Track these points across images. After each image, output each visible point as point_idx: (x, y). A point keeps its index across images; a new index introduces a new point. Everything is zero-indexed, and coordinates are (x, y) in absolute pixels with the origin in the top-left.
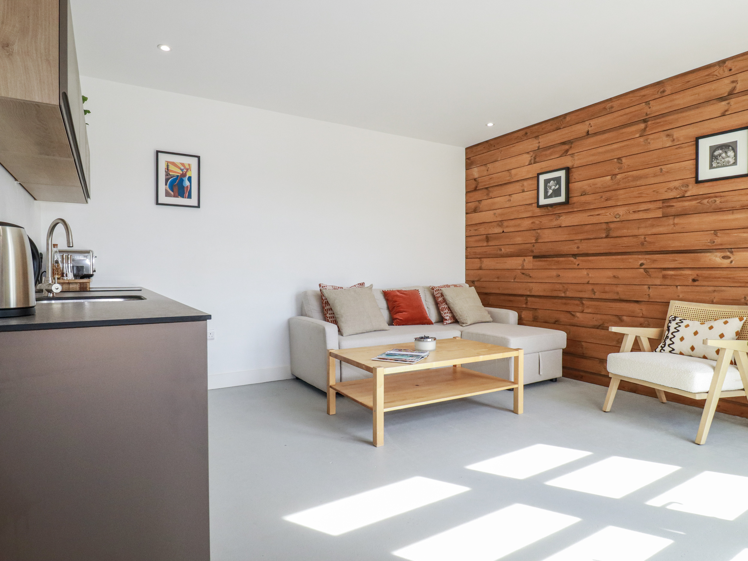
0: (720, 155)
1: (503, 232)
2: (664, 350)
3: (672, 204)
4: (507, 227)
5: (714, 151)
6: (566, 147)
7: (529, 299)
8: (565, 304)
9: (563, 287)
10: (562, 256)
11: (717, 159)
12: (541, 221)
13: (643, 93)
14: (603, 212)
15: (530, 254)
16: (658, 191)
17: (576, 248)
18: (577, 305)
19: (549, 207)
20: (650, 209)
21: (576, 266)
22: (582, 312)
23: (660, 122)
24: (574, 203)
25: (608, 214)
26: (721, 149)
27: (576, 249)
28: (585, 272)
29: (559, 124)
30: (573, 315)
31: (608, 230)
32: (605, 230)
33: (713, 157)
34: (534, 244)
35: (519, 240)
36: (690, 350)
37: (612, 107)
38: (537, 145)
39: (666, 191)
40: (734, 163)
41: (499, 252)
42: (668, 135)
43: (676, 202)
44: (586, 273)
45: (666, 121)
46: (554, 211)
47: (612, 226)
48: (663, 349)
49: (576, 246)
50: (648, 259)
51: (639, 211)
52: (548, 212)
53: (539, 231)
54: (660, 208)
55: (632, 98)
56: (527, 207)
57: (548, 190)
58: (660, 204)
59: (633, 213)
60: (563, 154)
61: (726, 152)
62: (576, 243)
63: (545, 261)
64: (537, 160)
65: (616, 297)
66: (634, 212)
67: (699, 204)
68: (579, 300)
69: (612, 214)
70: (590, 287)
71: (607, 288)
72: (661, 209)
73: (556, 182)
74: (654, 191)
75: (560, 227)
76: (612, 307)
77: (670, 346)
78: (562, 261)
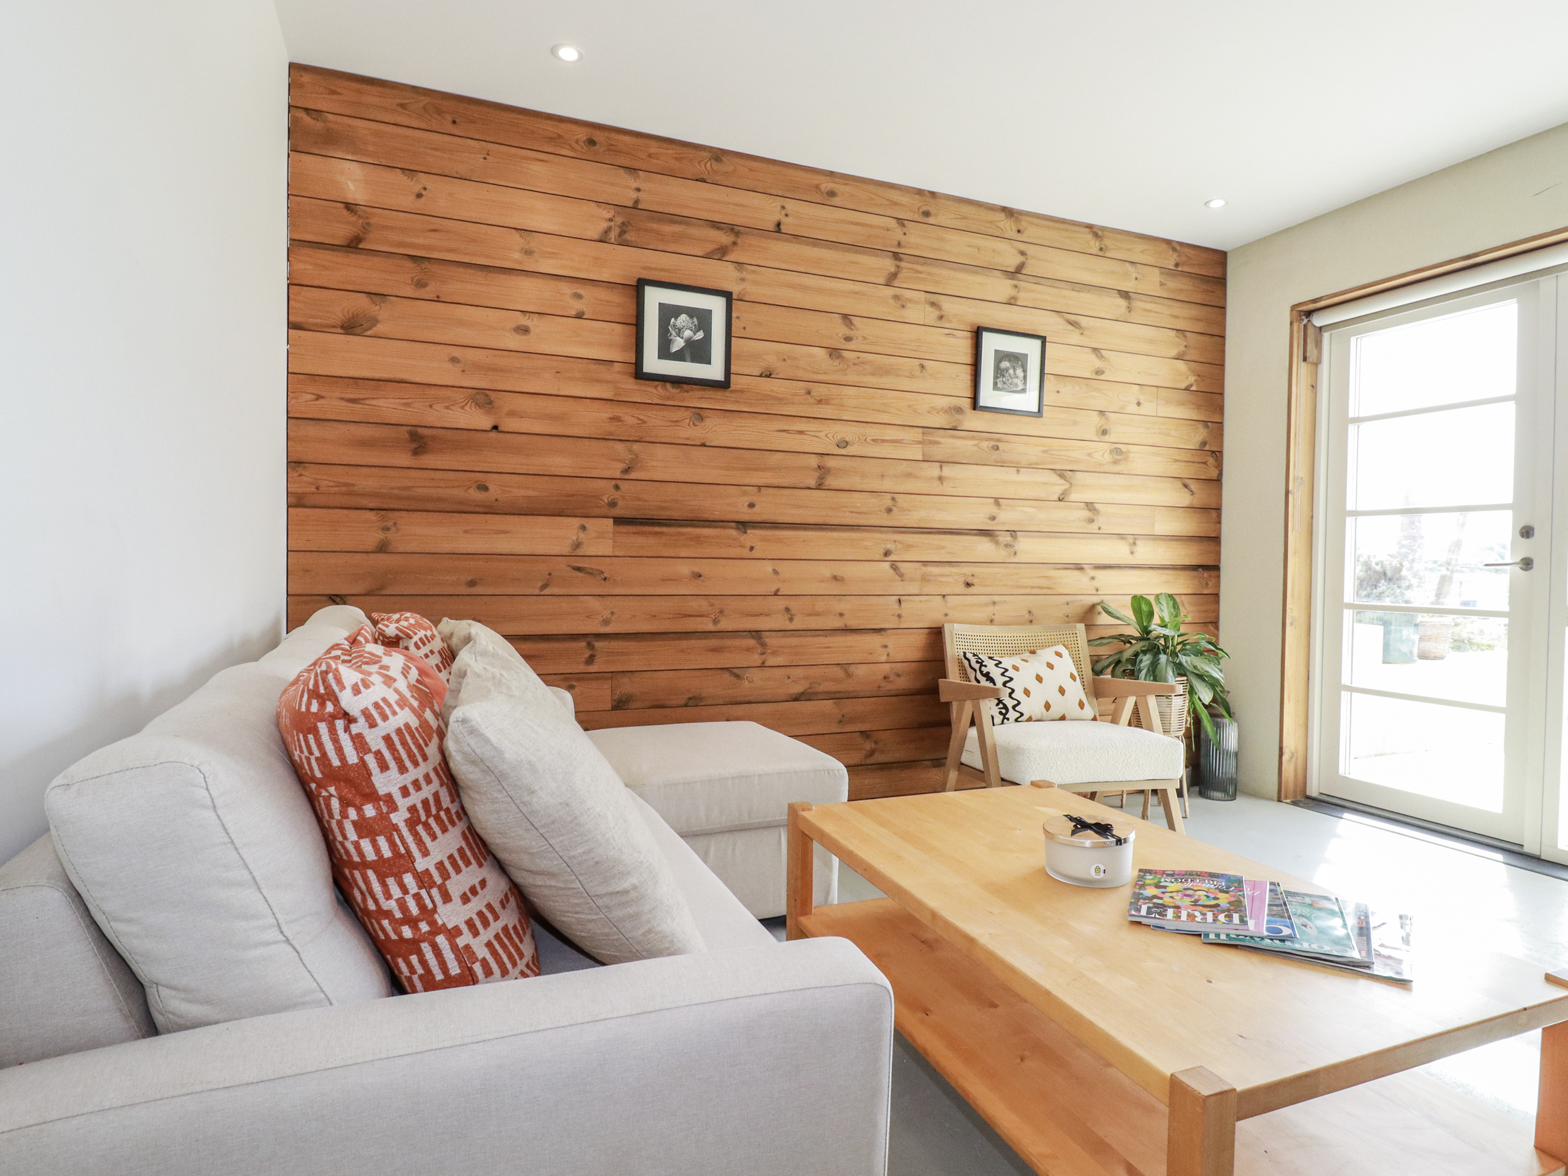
0: (1007, 370)
1: (495, 428)
2: (1008, 719)
3: (938, 439)
4: (512, 414)
5: (1000, 361)
6: (725, 238)
7: (598, 645)
8: (714, 650)
9: (712, 605)
10: (707, 523)
11: (1003, 376)
12: (642, 417)
13: (895, 196)
14: (812, 429)
15: (605, 511)
16: (915, 407)
17: (746, 504)
18: (749, 649)
19: (668, 385)
20: (905, 441)
21: (746, 553)
22: (763, 666)
23: (921, 273)
24: (741, 391)
25: (822, 434)
26: (1009, 361)
27: (746, 509)
28: (768, 567)
29: (704, 168)
30: (738, 676)
31: (823, 471)
32: (815, 470)
33: (999, 372)
34: (619, 483)
35: (561, 462)
36: (1044, 710)
37: (832, 194)
38: (634, 195)
39: (928, 412)
40: (1023, 390)
41: (479, 496)
42: (933, 304)
43: (943, 437)
44: (770, 569)
45: (929, 274)
46: (683, 400)
47: (831, 463)
48: (1007, 716)
49: (746, 500)
50: (899, 542)
51: (883, 441)
52: (668, 399)
53: (636, 447)
54: (919, 443)
55: (873, 196)
56: (593, 366)
57: (672, 337)
58: (917, 435)
59: (872, 442)
60: (713, 252)
61: (1014, 369)
62: (745, 494)
63: (656, 533)
64: (627, 237)
65: (838, 623)
66: (873, 440)
67: (975, 448)
68: (753, 638)
69: (830, 436)
70: (780, 604)
71: (820, 605)
72: (921, 446)
73: (695, 320)
74: (909, 406)
75: (704, 445)
76: (829, 647)
77: (1016, 709)
78: (708, 537)
